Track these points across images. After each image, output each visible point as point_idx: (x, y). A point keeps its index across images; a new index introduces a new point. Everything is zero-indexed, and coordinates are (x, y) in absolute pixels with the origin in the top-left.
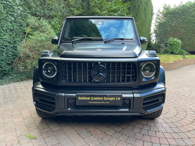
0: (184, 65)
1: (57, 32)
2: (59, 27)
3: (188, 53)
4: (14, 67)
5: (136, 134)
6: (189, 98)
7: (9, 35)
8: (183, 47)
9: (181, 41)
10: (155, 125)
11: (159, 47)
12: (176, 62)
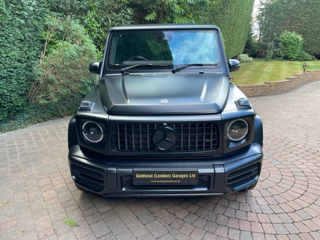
0: (303, 83)
1: (95, 36)
2: (97, 27)
3: (313, 58)
4: (30, 97)
5: (219, 215)
6: (302, 150)
7: (18, 49)
8: (305, 47)
9: (302, 37)
10: (246, 200)
11: (265, 48)
12: (291, 79)
